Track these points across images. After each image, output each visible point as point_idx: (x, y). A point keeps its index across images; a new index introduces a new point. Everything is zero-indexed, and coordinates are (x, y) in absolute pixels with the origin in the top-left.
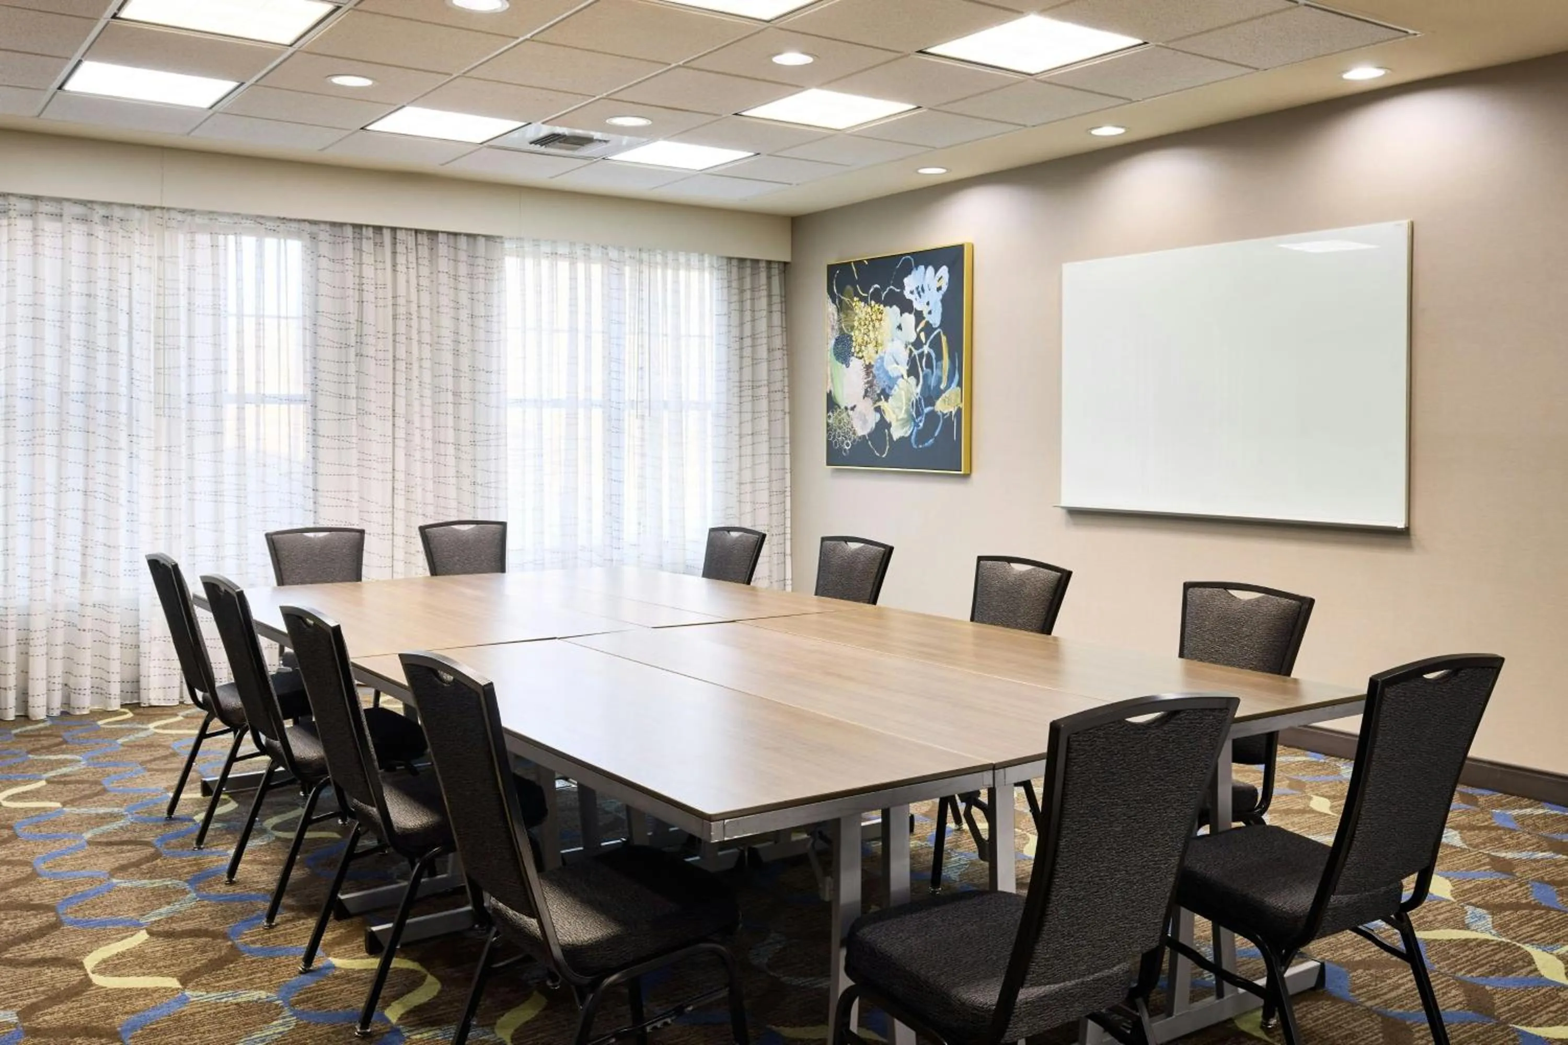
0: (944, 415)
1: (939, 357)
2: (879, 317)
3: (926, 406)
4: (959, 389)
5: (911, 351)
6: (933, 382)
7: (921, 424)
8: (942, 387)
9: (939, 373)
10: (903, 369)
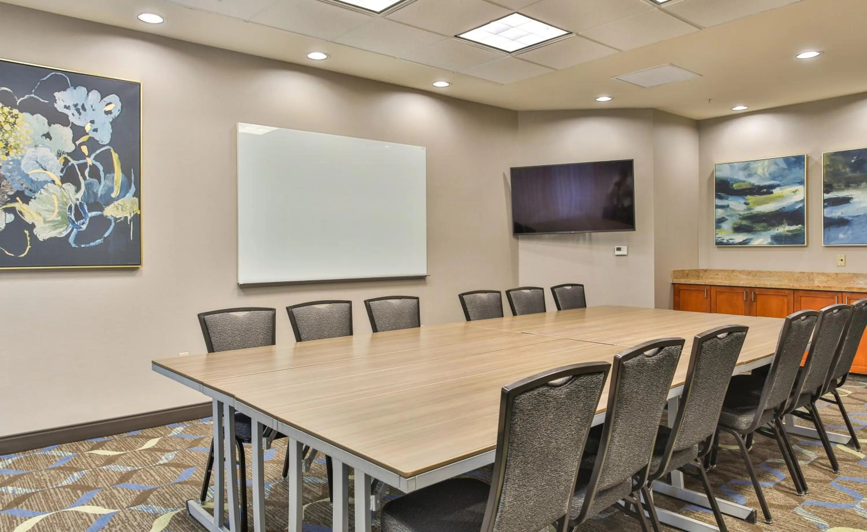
0: (116, 219)
1: (109, 169)
2: (12, 120)
3: (90, 211)
4: (136, 199)
5: (66, 161)
6: (100, 190)
7: (84, 227)
8: (113, 195)
9: (109, 183)
10: (56, 175)
